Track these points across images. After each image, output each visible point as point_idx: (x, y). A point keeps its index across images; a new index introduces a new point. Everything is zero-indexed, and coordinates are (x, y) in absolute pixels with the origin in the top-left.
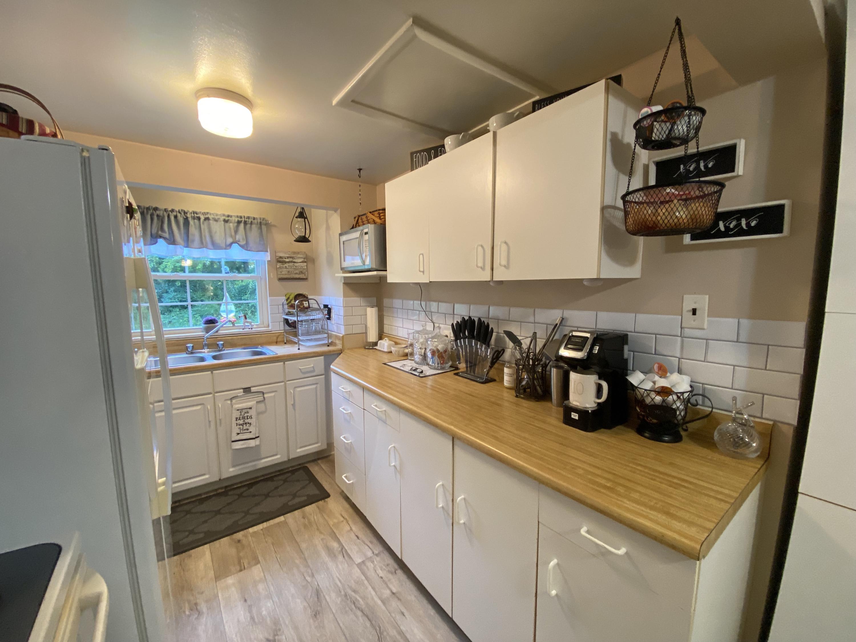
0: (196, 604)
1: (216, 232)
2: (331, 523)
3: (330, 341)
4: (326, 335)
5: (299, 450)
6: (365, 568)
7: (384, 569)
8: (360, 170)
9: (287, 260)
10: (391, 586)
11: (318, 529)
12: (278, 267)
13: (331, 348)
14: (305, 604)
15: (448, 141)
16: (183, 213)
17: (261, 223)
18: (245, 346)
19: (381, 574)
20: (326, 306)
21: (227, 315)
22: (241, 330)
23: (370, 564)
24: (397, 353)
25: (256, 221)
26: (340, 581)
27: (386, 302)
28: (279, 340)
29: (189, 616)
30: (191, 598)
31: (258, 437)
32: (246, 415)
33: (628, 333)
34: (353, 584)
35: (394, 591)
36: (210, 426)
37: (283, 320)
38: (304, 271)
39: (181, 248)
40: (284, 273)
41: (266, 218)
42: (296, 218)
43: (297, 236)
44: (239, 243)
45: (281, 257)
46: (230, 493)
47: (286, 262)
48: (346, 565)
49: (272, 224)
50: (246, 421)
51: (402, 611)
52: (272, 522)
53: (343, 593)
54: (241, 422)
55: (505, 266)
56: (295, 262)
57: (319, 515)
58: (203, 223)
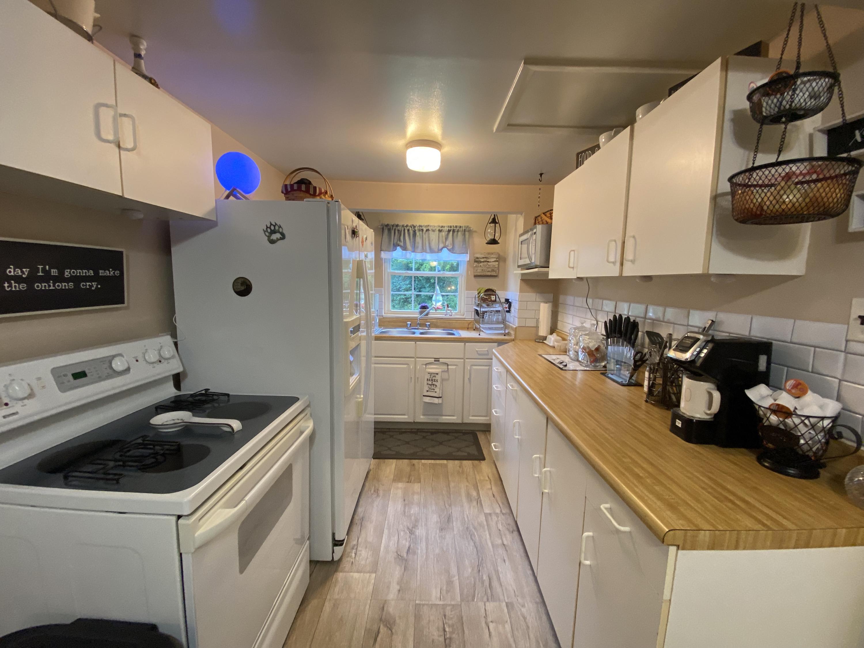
0: (378, 490)
1: (432, 240)
2: (478, 478)
3: (507, 332)
4: (502, 326)
5: (471, 418)
6: (490, 518)
7: (504, 526)
8: (541, 175)
9: (482, 260)
10: (504, 539)
11: (467, 478)
12: (475, 266)
13: (506, 337)
14: (439, 520)
15: (602, 139)
16: (413, 227)
17: (465, 230)
18: (444, 328)
19: (500, 527)
20: (507, 301)
21: (436, 304)
22: (444, 316)
23: (494, 518)
24: (558, 348)
25: (461, 229)
26: (467, 517)
27: (562, 298)
28: (470, 326)
29: (372, 494)
30: (377, 485)
31: (441, 397)
32: (434, 378)
33: (774, 342)
34: (476, 524)
35: (505, 543)
36: (411, 381)
37: (474, 310)
38: (495, 269)
39: (410, 253)
40: (479, 272)
41: (470, 226)
42: (490, 223)
43: (488, 239)
44: (448, 247)
45: (477, 258)
46: (419, 433)
47: (481, 262)
48: (477, 510)
49: (473, 230)
50: (434, 383)
51: (505, 558)
52: (438, 462)
53: (466, 526)
54: (430, 383)
55: (631, 261)
56: (488, 262)
57: (471, 470)
58: (425, 233)
